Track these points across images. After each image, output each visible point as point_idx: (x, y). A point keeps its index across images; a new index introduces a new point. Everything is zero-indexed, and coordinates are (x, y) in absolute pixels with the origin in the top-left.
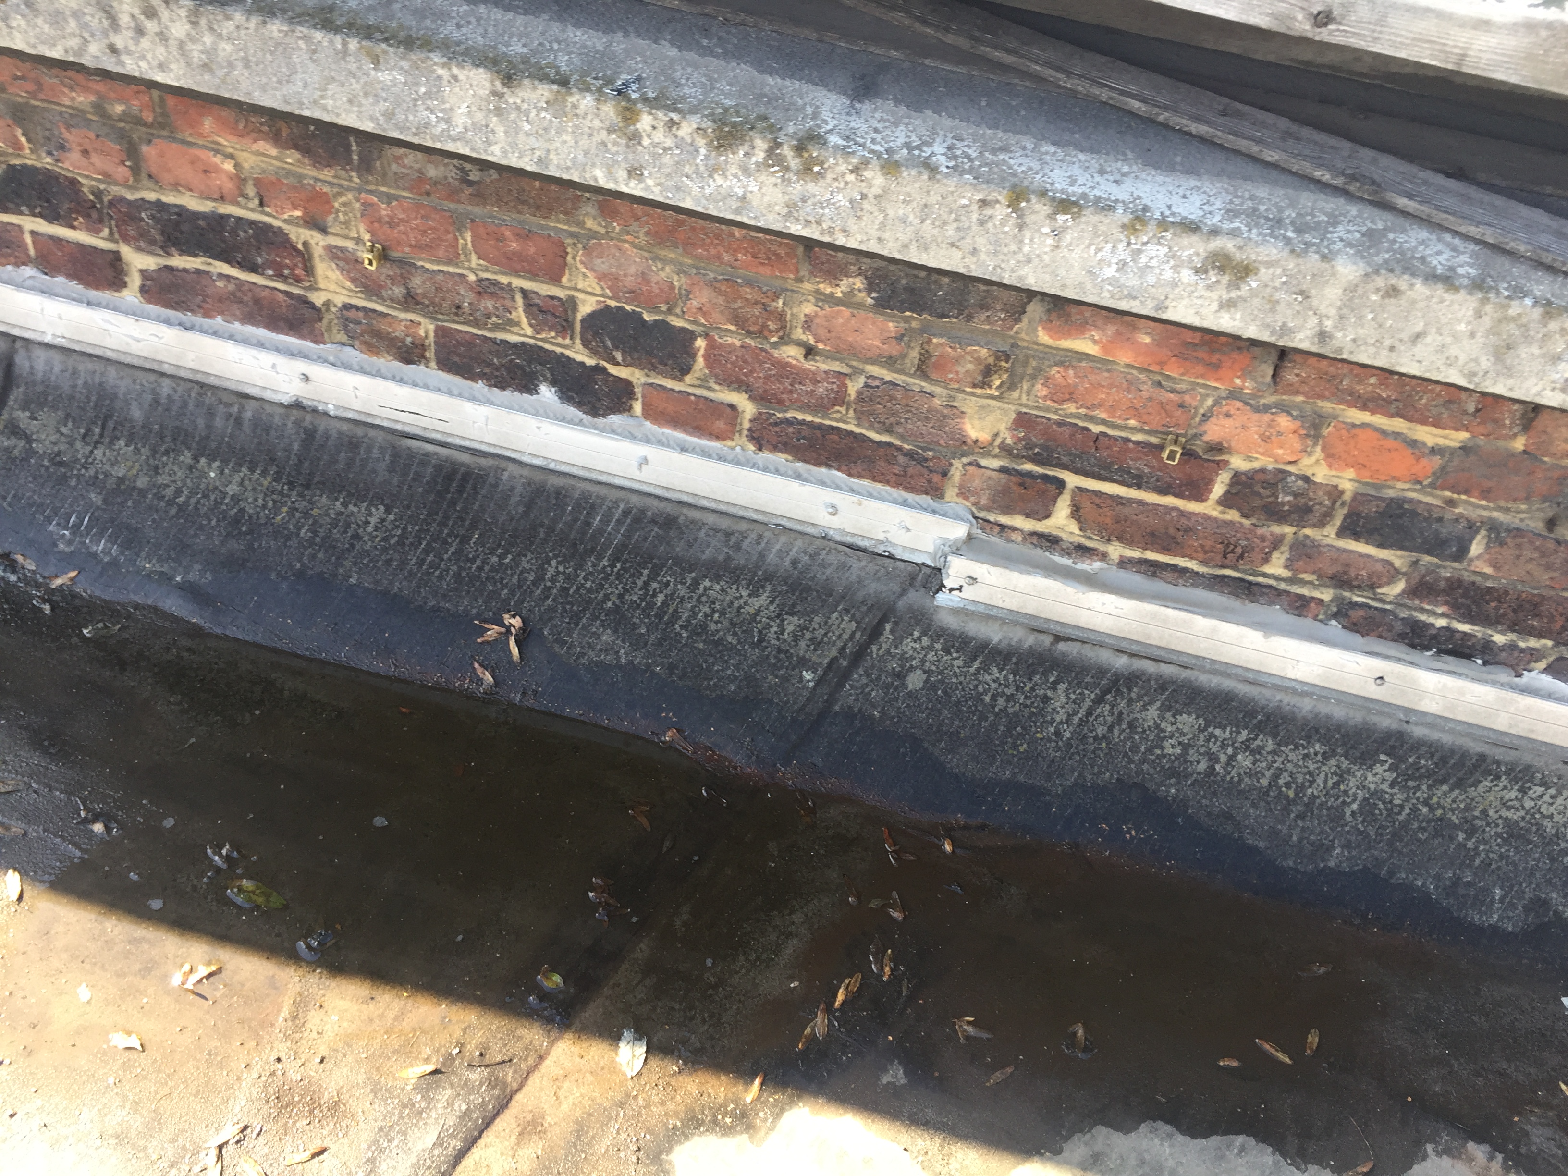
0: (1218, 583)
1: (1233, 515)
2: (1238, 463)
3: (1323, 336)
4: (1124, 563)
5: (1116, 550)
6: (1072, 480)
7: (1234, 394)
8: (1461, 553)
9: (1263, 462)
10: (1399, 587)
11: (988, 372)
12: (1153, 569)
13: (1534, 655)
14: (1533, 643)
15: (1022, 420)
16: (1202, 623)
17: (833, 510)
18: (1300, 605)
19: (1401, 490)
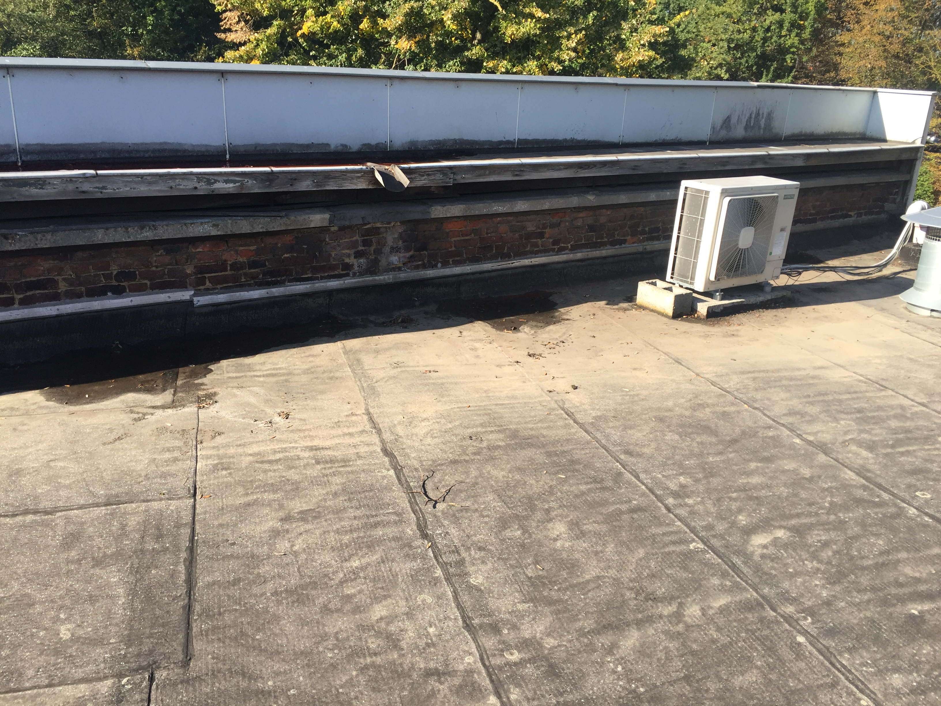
0: (237, 286)
1: (233, 272)
2: (229, 262)
3: (231, 231)
4: (221, 288)
5: (219, 286)
6: (207, 276)
7: (223, 251)
8: (266, 266)
9: (233, 261)
11: (187, 259)
12: (225, 287)
13: (285, 280)
14: (283, 278)
15: (195, 267)
16: (238, 294)
17: (169, 297)
18: (250, 285)
19: (252, 258)
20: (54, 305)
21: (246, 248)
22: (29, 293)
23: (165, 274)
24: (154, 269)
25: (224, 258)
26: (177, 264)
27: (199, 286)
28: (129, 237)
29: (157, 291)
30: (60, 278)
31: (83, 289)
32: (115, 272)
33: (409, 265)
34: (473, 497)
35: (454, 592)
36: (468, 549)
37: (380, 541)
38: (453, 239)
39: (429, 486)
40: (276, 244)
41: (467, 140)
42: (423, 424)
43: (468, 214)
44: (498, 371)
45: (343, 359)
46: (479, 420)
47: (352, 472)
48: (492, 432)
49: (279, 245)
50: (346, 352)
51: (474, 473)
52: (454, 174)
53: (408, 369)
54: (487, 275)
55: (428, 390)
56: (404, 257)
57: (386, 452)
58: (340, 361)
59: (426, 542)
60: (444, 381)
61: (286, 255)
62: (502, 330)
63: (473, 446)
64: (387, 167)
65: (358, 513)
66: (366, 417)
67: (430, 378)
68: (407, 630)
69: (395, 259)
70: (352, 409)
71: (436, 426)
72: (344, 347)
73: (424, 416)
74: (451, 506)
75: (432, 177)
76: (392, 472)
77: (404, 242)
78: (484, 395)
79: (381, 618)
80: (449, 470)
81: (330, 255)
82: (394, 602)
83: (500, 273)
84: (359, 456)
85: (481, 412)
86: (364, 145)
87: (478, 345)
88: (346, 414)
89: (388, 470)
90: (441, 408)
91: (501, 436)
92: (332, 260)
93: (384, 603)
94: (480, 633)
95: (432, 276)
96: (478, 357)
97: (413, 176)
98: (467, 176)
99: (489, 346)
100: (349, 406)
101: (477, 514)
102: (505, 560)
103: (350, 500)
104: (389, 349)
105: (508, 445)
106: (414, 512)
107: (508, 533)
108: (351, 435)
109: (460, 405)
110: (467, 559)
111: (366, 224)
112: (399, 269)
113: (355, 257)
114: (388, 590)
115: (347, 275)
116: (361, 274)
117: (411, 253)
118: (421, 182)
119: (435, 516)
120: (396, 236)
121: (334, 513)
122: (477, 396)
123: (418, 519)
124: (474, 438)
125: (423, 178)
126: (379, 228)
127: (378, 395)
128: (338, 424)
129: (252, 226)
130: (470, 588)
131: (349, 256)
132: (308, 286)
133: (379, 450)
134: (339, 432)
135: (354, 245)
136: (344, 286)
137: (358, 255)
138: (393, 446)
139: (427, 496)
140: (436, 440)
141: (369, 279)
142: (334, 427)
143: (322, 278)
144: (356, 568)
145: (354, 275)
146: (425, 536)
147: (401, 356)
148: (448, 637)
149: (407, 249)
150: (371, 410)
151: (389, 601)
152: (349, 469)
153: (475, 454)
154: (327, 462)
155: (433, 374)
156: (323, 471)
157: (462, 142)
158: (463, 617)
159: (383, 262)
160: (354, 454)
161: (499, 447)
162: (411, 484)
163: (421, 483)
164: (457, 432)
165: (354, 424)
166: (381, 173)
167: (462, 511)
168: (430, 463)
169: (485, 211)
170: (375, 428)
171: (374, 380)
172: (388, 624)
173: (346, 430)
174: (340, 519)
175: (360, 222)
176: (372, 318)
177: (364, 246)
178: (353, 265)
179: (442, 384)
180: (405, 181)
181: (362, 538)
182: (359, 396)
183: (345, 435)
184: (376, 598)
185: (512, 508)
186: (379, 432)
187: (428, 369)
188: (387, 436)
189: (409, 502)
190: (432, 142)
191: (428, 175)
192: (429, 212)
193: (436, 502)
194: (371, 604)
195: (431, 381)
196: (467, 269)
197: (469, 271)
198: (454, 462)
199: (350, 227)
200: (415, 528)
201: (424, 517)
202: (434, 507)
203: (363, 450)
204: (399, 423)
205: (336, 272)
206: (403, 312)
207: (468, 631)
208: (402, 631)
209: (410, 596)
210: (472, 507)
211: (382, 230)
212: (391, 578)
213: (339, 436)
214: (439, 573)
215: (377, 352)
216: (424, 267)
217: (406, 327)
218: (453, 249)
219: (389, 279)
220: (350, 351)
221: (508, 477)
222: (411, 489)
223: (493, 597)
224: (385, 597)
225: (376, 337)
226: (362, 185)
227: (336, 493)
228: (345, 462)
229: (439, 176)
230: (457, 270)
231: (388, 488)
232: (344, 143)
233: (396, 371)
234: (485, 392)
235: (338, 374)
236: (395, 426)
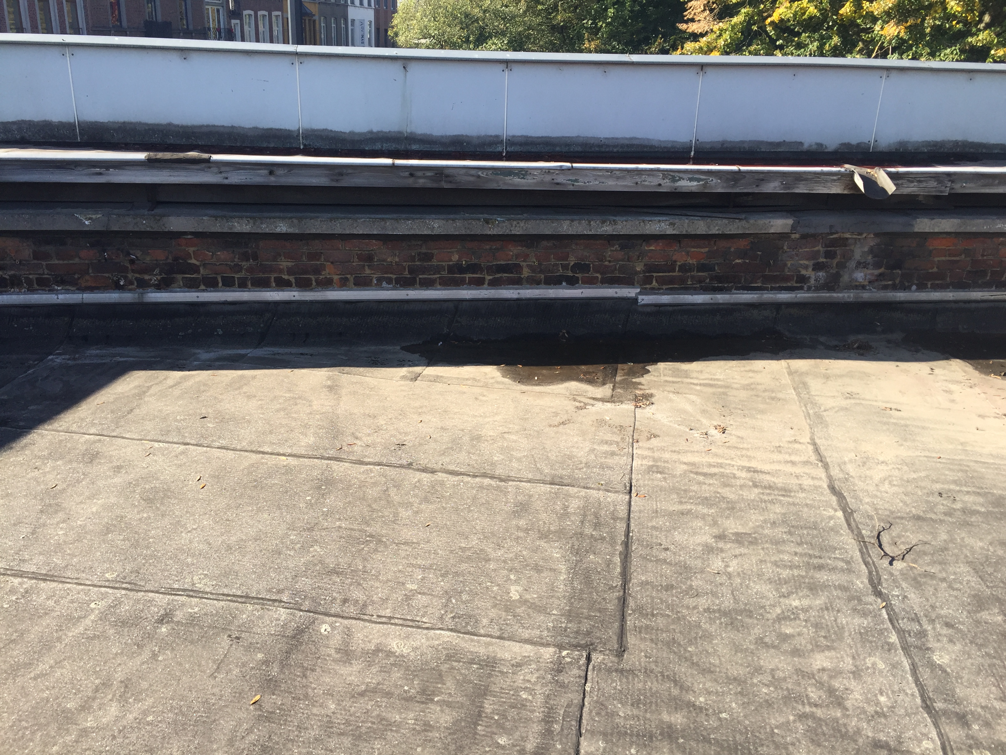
0: (682, 288)
1: (680, 274)
2: (678, 263)
3: (687, 231)
4: (666, 289)
5: (665, 287)
6: (655, 275)
7: (675, 250)
8: (714, 270)
9: (682, 262)
10: (708, 280)
11: (639, 257)
12: (671, 289)
13: (732, 288)
14: (730, 285)
15: (645, 265)
16: (681, 297)
17: (616, 293)
18: (695, 289)
19: (703, 261)
20: (516, 289)
21: (699, 250)
22: (498, 276)
23: (615, 269)
24: (607, 263)
25: (674, 258)
26: (628, 260)
27: (645, 284)
28: (590, 230)
29: (606, 285)
30: (524, 264)
31: (543, 276)
32: (572, 263)
33: (876, 284)
34: (940, 563)
35: (913, 664)
36: (932, 621)
37: (825, 587)
38: (936, 259)
39: (885, 538)
40: (730, 248)
41: (972, 143)
42: (880, 467)
43: (962, 230)
44: (980, 422)
45: (786, 380)
46: (951, 476)
47: (794, 504)
48: (968, 492)
49: (732, 249)
50: (791, 373)
51: (944, 536)
52: (953, 182)
53: (863, 402)
54: (973, 305)
55: (888, 429)
56: (872, 274)
57: (833, 489)
58: (783, 382)
59: (879, 600)
60: (908, 422)
61: (737, 261)
62: (988, 374)
63: (943, 505)
64: (869, 170)
65: (799, 550)
66: (811, 448)
67: (891, 417)
68: (852, 691)
69: (860, 276)
70: (794, 435)
71: (896, 473)
72: (789, 367)
73: (881, 459)
74: (912, 568)
75: (924, 184)
76: (840, 514)
77: (874, 257)
78: (960, 447)
79: (823, 670)
80: (909, 525)
81: (786, 265)
82: (839, 655)
83: (992, 304)
84: (802, 490)
85: (956, 467)
86: (842, 144)
87: (953, 387)
88: (788, 439)
89: (836, 510)
90: (904, 453)
91: (981, 500)
92: (786, 270)
93: (827, 653)
94: (943, 719)
95: (902, 299)
96: (953, 401)
97: (900, 182)
98: (969, 185)
99: (969, 390)
100: (792, 432)
101: (944, 585)
102: (980, 647)
103: (790, 533)
104: (841, 376)
105: (989, 513)
106: (866, 564)
107: (984, 615)
108: (793, 463)
109: (927, 454)
110: (930, 633)
111: (832, 234)
112: (863, 287)
113: (813, 270)
114: (833, 641)
115: (801, 288)
116: (818, 289)
117: (882, 270)
118: (910, 189)
119: (892, 574)
120: (866, 249)
121: (772, 543)
122: (951, 447)
123: (870, 573)
124: (944, 495)
125: (912, 185)
126: (847, 239)
127: (827, 426)
128: (779, 449)
129: (709, 227)
130: (932, 665)
131: (806, 267)
132: (755, 296)
133: (825, 486)
134: (780, 457)
135: (814, 256)
136: (795, 300)
137: (818, 267)
138: (843, 485)
139: (882, 549)
140: (895, 489)
141: (825, 295)
142: (773, 451)
143: (773, 289)
144: (796, 607)
145: (809, 289)
146: (879, 594)
147: (855, 386)
148: (902, 711)
149: (877, 265)
150: (818, 441)
151: (833, 653)
152: (791, 500)
153: (945, 514)
154: (765, 488)
155: (893, 412)
156: (761, 496)
157: (966, 144)
158: (922, 696)
159: (845, 278)
160: (796, 485)
161: (978, 512)
162: (864, 532)
163: (876, 534)
164: (923, 484)
165: (796, 452)
166: (862, 177)
167: (925, 576)
168: (887, 513)
169: (985, 229)
170: (821, 461)
171: (823, 409)
172: (831, 677)
173: (787, 457)
174: (779, 552)
175: (828, 231)
176: (822, 339)
177: (826, 258)
178: (809, 277)
179: (906, 426)
180: (890, 187)
181: (803, 577)
182: (804, 423)
183: (787, 462)
184: (817, 646)
185: (992, 587)
186: (826, 466)
187: (889, 406)
188: (835, 472)
189: (861, 551)
190: (928, 144)
191: (920, 181)
192: (912, 225)
193: (893, 559)
194: (812, 650)
195: (892, 420)
196: (949, 295)
197: (951, 299)
198: (918, 518)
199: (814, 236)
200: (866, 581)
201: (877, 572)
202: (891, 563)
203: (807, 482)
204: (851, 461)
205: (789, 284)
206: (861, 337)
207: (928, 713)
208: (847, 689)
209: (859, 655)
210: (940, 576)
211: (849, 241)
212: (836, 629)
213: (780, 462)
214: (894, 638)
215: (827, 377)
216: (894, 288)
217: (862, 355)
218: (935, 270)
219: (849, 297)
220: (796, 372)
221: (989, 550)
222: (863, 537)
223: (962, 683)
224: (829, 648)
225: (827, 361)
226: (836, 189)
227: (774, 523)
228: (786, 491)
229: (933, 184)
230: (936, 296)
231: (834, 530)
232: (819, 141)
233: (848, 401)
234: (962, 444)
235: (780, 395)
236: (845, 463)
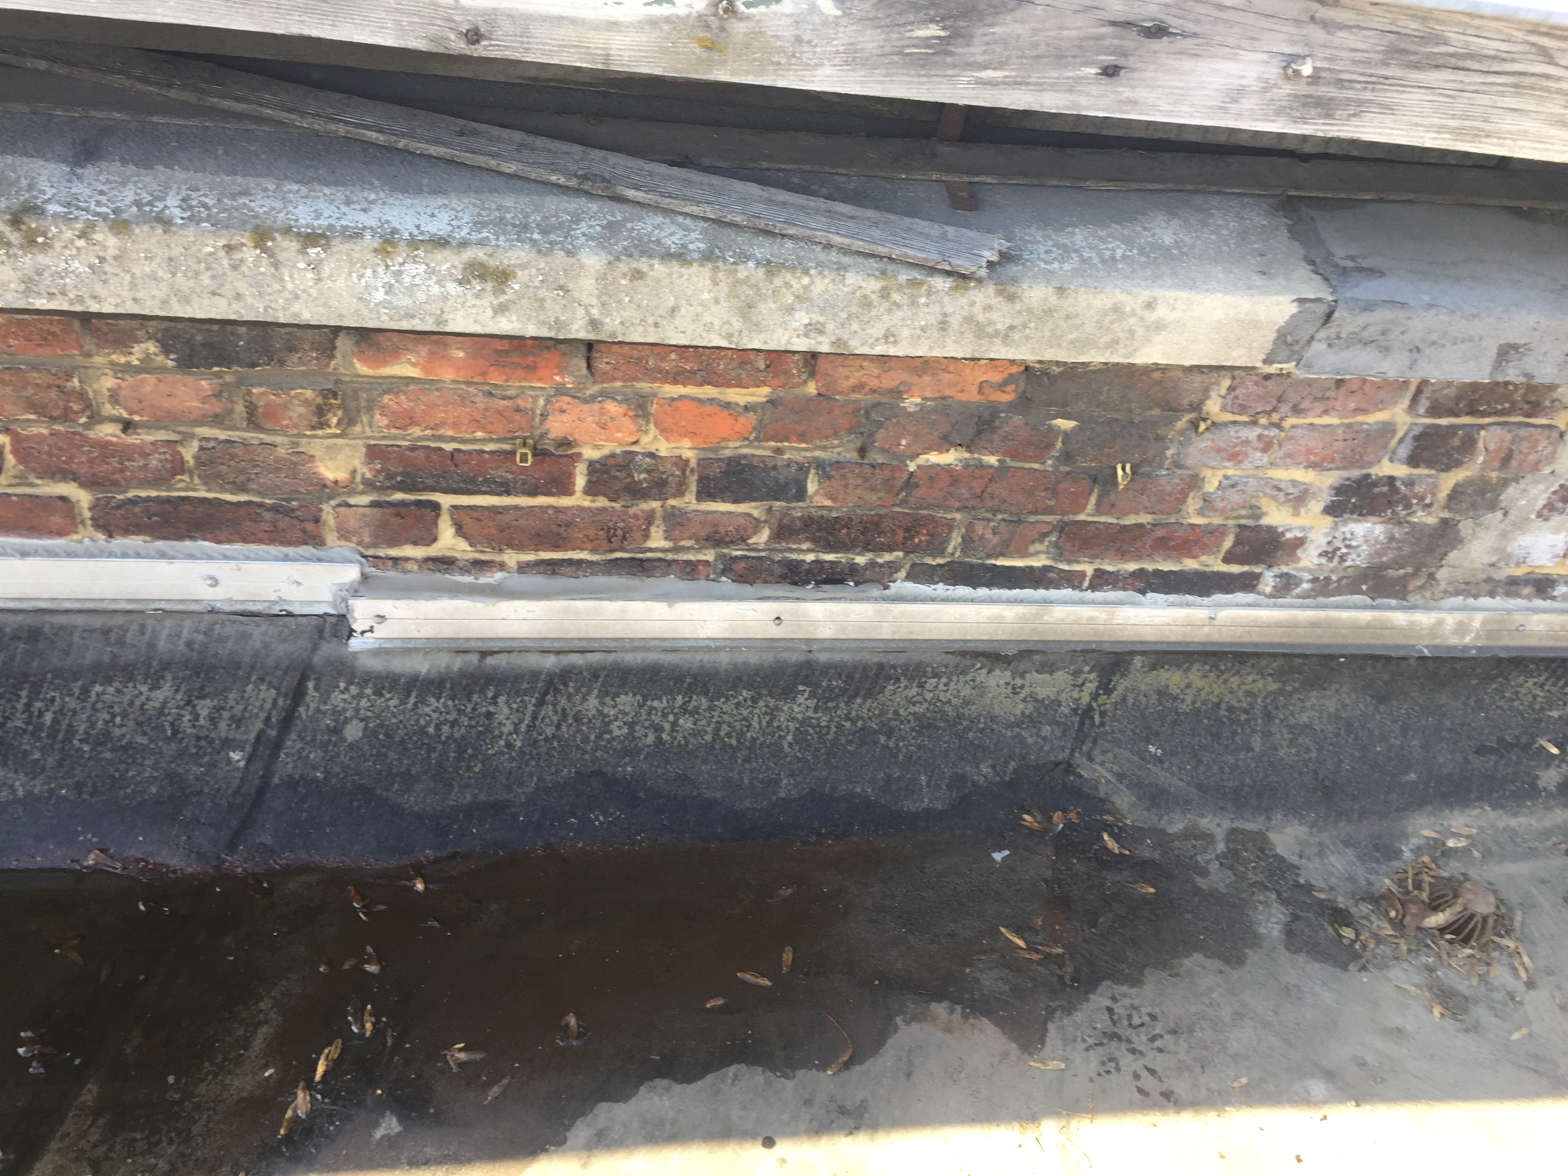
0: (613, 567)
1: (602, 502)
2: (589, 453)
3: (594, 324)
4: (523, 568)
5: (511, 558)
6: (446, 500)
7: (560, 391)
8: (801, 494)
9: (609, 447)
10: (764, 535)
11: (321, 412)
12: (552, 567)
13: (893, 568)
14: (888, 557)
15: (373, 453)
16: (611, 607)
17: (215, 582)
18: (690, 570)
19: (733, 448)
21: (708, 391)
23: (178, 467)
24: (108, 431)
25: (557, 429)
26: (255, 424)
27: (393, 543)
29: (136, 541)
40: (898, 393)
49: (911, 403)
61: (934, 458)
69: (1546, 542)
81: (1195, 482)
92: (1193, 504)
113: (1332, 510)
116: (1323, 590)
131: (1298, 498)
132: (1009, 612)
136: (1205, 636)
137: (1357, 500)
143: (1101, 580)
145: (1285, 587)
159: (1475, 550)
177: (1413, 461)
178: (1300, 542)
219: (1461, 629)
